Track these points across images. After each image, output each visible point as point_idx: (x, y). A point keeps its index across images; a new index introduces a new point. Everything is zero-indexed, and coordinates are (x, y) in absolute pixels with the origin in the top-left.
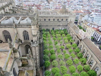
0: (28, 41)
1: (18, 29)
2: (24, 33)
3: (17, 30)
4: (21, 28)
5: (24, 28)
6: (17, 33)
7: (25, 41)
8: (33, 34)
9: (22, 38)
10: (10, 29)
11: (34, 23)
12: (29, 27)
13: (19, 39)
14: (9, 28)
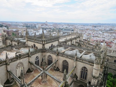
0: (84, 81)
1: (78, 62)
2: (82, 69)
3: (76, 63)
4: (82, 63)
5: (85, 64)
6: (76, 67)
7: (81, 79)
8: (94, 74)
9: (79, 75)
10: (70, 60)
11: (98, 61)
12: (91, 65)
13: (75, 74)
14: (69, 58)
